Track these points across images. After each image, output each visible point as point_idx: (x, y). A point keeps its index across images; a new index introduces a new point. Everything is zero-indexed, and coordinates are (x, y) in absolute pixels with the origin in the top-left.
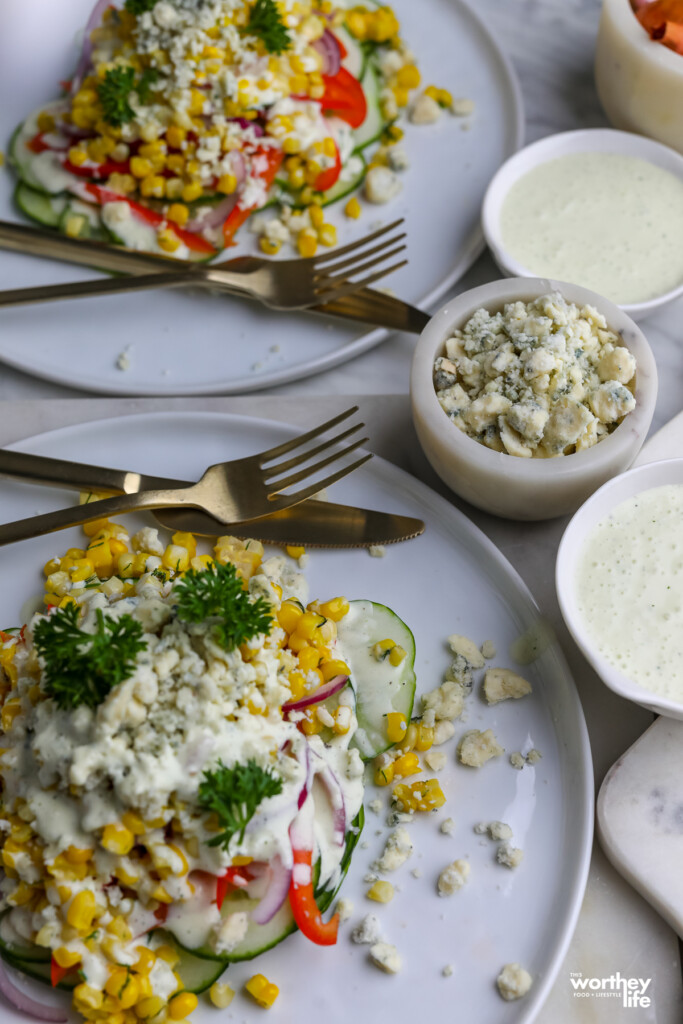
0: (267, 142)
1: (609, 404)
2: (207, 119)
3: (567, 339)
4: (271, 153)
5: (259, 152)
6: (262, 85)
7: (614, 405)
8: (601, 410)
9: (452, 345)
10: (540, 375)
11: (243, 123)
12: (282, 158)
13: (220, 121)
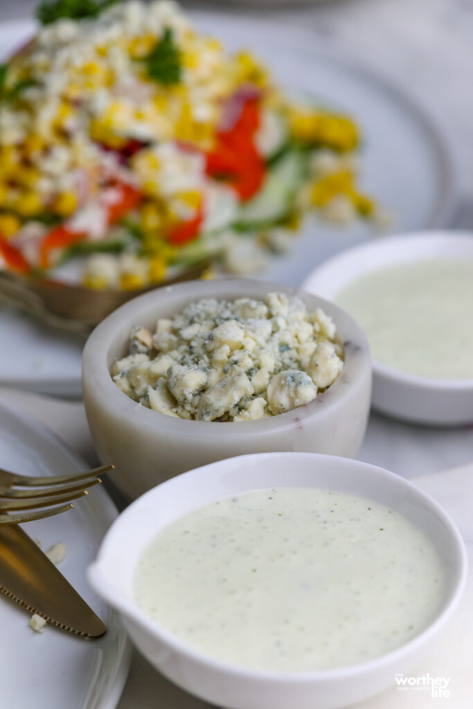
0: (124, 176)
1: (282, 387)
2: (64, 135)
3: (273, 333)
4: (128, 190)
5: (111, 183)
6: (139, 116)
7: (286, 389)
8: (274, 394)
9: (164, 325)
10: (222, 343)
11: (105, 147)
12: (140, 199)
13: (80, 140)
